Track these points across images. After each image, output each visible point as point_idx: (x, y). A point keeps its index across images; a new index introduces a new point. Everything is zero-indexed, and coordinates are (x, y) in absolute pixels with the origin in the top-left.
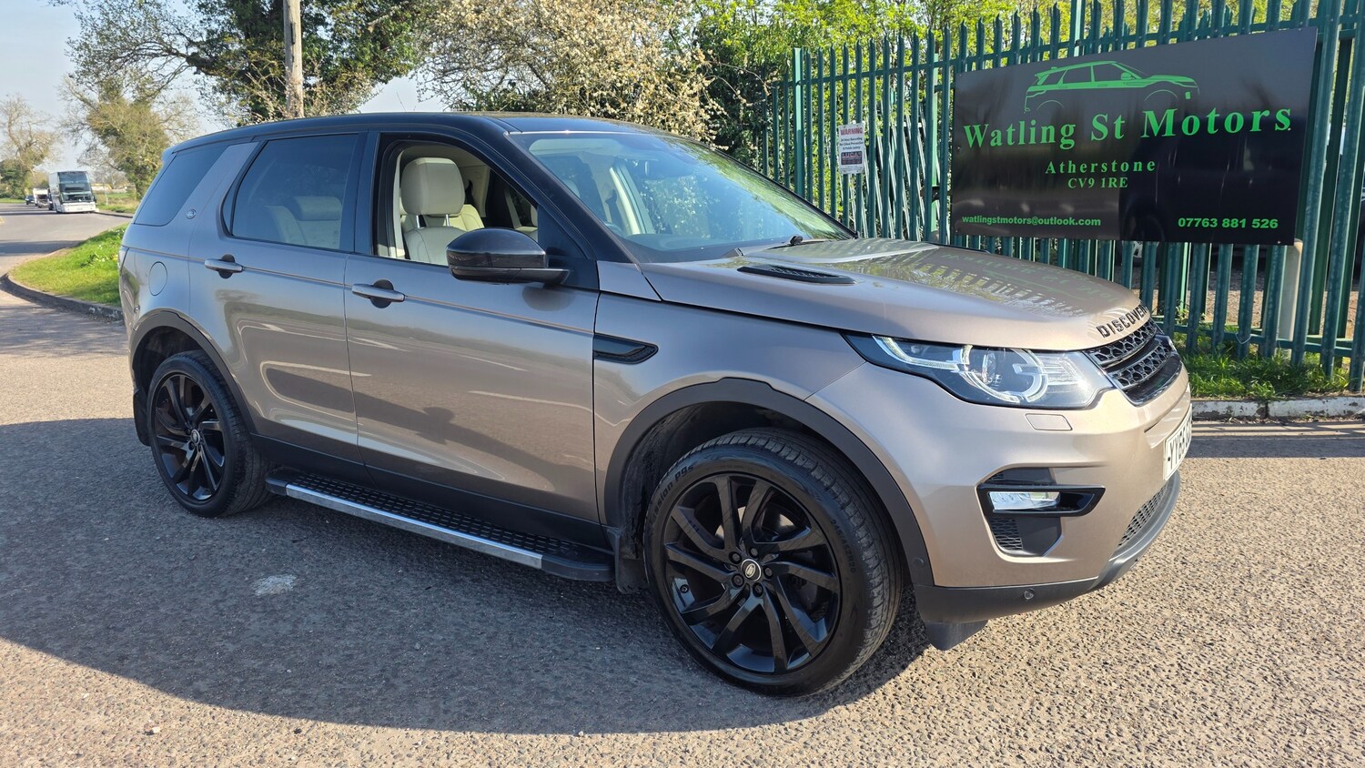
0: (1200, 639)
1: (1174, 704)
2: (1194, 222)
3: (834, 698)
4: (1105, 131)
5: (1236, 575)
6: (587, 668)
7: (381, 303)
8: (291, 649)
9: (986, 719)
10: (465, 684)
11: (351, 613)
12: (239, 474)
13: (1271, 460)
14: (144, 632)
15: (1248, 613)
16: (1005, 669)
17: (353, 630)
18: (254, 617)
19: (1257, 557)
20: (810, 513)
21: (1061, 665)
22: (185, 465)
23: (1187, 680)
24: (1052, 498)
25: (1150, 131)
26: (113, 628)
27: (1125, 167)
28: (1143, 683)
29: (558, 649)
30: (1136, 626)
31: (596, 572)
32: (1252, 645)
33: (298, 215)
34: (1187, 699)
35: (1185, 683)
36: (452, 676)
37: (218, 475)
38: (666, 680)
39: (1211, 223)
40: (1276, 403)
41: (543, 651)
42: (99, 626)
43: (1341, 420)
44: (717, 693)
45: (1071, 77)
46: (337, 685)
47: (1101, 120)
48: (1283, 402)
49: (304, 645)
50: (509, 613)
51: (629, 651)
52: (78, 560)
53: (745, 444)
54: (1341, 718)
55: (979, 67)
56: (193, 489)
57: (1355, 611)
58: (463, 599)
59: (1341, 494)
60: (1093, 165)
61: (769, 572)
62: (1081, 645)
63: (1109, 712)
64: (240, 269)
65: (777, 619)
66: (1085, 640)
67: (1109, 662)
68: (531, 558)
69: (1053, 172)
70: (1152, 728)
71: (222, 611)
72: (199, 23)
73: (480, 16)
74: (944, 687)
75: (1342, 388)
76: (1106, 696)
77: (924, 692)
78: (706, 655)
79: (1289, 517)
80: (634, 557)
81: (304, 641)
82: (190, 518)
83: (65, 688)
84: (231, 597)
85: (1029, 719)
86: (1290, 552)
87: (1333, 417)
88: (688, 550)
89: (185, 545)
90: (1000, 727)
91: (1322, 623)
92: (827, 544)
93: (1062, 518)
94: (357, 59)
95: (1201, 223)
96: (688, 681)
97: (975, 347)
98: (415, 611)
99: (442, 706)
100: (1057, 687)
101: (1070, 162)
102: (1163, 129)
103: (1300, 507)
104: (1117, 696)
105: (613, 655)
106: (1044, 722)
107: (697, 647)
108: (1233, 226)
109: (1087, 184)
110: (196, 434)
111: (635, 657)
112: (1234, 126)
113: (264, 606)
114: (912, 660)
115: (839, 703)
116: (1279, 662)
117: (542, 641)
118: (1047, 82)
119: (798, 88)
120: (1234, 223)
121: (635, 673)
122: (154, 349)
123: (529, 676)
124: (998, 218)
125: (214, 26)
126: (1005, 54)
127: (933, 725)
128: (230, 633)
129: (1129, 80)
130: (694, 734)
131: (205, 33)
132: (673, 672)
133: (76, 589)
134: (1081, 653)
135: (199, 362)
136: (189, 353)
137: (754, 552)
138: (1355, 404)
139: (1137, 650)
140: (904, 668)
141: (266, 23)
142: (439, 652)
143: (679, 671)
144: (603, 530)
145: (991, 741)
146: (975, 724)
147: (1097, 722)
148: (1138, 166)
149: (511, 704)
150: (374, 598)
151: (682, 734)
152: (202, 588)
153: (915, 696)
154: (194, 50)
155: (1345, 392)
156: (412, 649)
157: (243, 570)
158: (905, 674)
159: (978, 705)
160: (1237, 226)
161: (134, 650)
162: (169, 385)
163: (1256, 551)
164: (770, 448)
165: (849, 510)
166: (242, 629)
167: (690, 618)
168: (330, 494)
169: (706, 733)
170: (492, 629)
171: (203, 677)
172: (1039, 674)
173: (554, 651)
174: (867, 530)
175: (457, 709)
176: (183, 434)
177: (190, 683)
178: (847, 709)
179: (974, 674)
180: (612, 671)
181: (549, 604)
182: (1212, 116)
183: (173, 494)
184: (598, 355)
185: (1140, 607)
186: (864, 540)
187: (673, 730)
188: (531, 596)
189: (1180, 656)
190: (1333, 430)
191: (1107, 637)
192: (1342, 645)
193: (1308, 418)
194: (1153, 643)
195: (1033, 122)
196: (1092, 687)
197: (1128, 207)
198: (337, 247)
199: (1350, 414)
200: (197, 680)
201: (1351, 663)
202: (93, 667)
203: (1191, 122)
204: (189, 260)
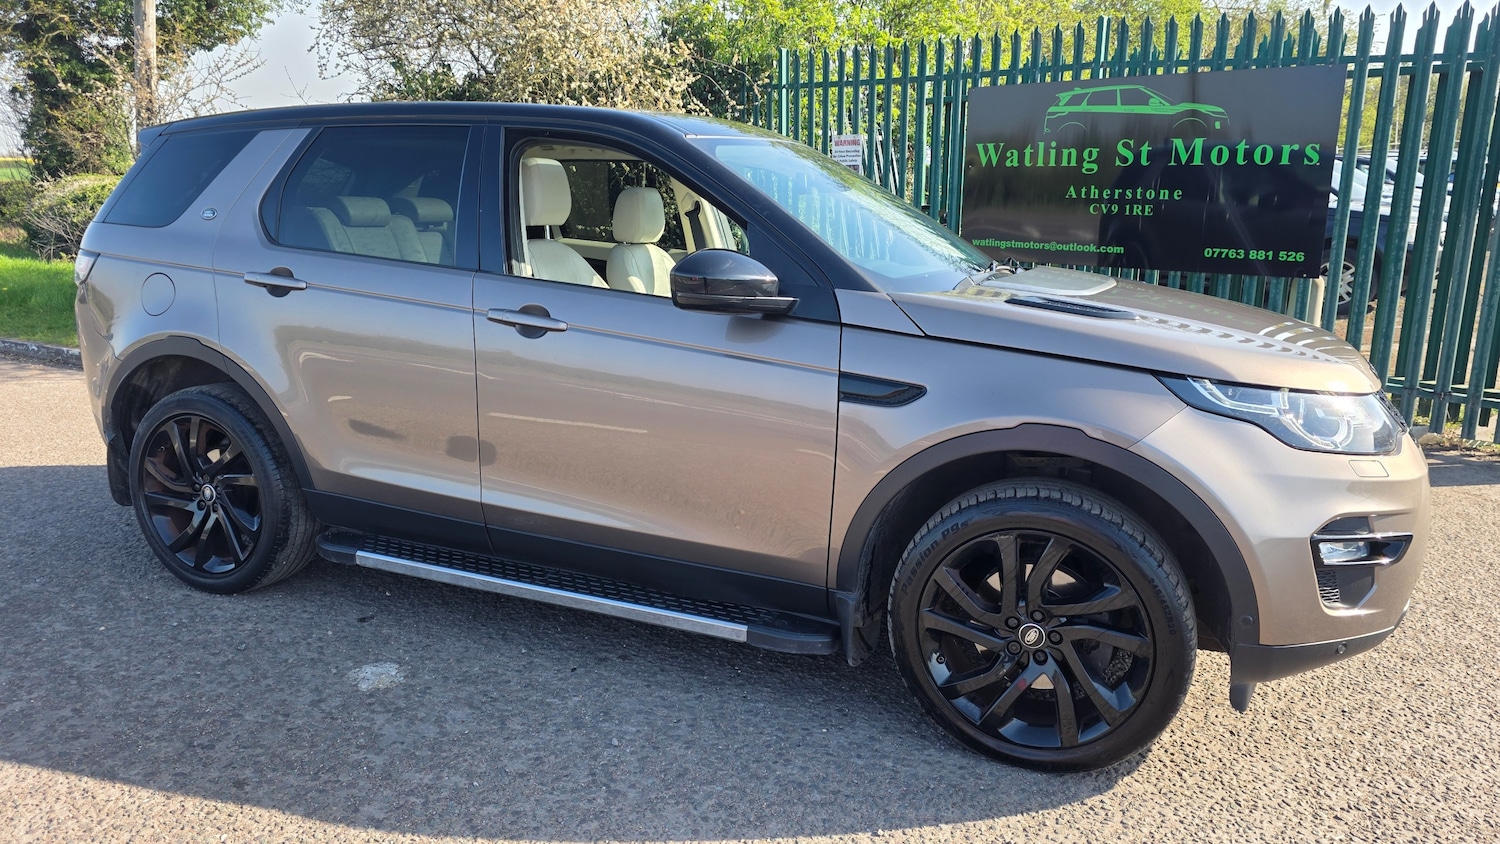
4: (1130, 156)
6: (829, 754)
7: (529, 332)
8: (457, 756)
9: (1278, 781)
10: (701, 784)
11: (500, 706)
12: (281, 539)
14: (245, 748)
17: (519, 727)
18: (379, 719)
20: (1121, 572)
21: (1305, 717)
22: (190, 531)
23: (1427, 724)
25: (1178, 158)
26: (197, 745)
27: (1151, 194)
29: (780, 734)
31: (818, 644)
33: (345, 220)
37: (247, 540)
38: (925, 761)
39: (1238, 254)
42: (177, 745)
45: (1095, 100)
46: (549, 796)
47: (1126, 146)
50: (692, 695)
51: (862, 732)
52: (80, 658)
53: (1037, 498)
55: (975, 84)
56: (203, 559)
58: (626, 681)
60: (1117, 191)
61: (1056, 637)
64: (303, 286)
65: (1069, 691)
67: (1346, 709)
68: (735, 631)
69: (1074, 196)
71: (330, 713)
74: (1214, 749)
76: (1368, 746)
77: (1199, 756)
78: (971, 732)
81: (466, 745)
82: (198, 596)
83: (186, 829)
84: (330, 696)
85: (1318, 777)
88: (947, 615)
90: (1297, 788)
92: (1141, 607)
93: (1377, 569)
95: (1227, 254)
96: (953, 763)
97: (1291, 390)
98: (577, 699)
99: (695, 813)
100: (1318, 740)
101: (1093, 187)
102: (1191, 158)
105: (847, 737)
106: (1333, 778)
107: (957, 723)
108: (1259, 258)
109: (1110, 210)
110: (208, 491)
111: (873, 739)
112: (1263, 158)
113: (382, 704)
116: (1490, 699)
117: (756, 726)
118: (1068, 104)
119: (784, 91)
120: (1261, 255)
121: (886, 757)
123: (770, 769)
124: (1013, 242)
126: (1003, 73)
127: (1234, 793)
128: (362, 741)
129: (1158, 106)
132: (926, 752)
133: (105, 697)
135: (223, 400)
137: (1037, 616)
142: (643, 747)
143: (932, 751)
144: (831, 596)
145: (1299, 804)
147: (1380, 775)
149: (773, 804)
150: (515, 686)
152: (282, 686)
153: (1192, 761)
156: (610, 745)
157: (320, 660)
159: (1259, 766)
160: (1264, 257)
161: (248, 772)
162: (172, 430)
164: (1069, 501)
165: (1166, 567)
166: (373, 735)
167: (949, 690)
168: (425, 561)
170: (687, 715)
171: (368, 801)
172: (1292, 728)
173: (777, 736)
175: (716, 815)
176: (188, 490)
177: (357, 810)
179: (1231, 732)
180: (859, 757)
181: (730, 680)
182: (1242, 147)
183: (168, 566)
184: (844, 396)
186: (1183, 600)
187: (975, 819)
195: (1054, 144)
197: (1110, 234)
200: (363, 805)
203: (1220, 152)
204: (215, 272)
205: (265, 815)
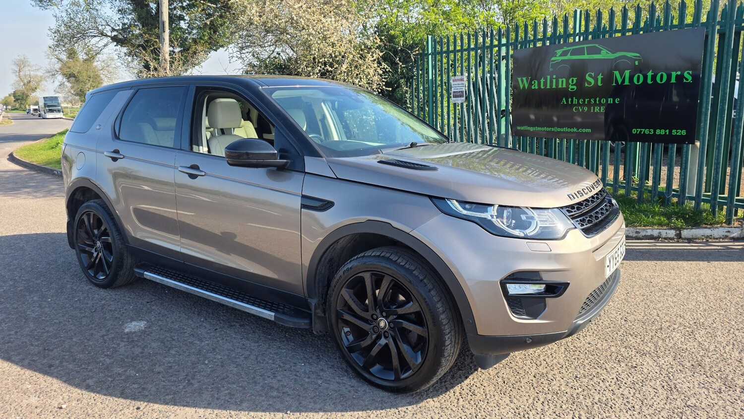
0: (630, 364)
1: (612, 401)
2: (641, 131)
3: (427, 394)
4: (593, 81)
5: (654, 328)
6: (296, 375)
7: (193, 176)
8: (140, 362)
9: (508, 408)
10: (230, 383)
11: (174, 343)
12: (120, 266)
13: (680, 263)
14: (64, 352)
15: (658, 349)
16: (521, 379)
17: (173, 352)
18: (122, 344)
19: (667, 318)
20: (413, 295)
21: (552, 378)
22: (93, 260)
23: (620, 387)
24: (542, 287)
25: (617, 81)
26: (47, 349)
27: (603, 101)
28: (596, 388)
29: (282, 365)
30: (596, 356)
31: (303, 323)
32: (658, 368)
33: (155, 128)
34: (619, 398)
35: (619, 389)
36: (223, 379)
37: (109, 265)
38: (338, 383)
39: (650, 131)
40: (685, 230)
41: (273, 366)
42: (40, 348)
43: (721, 240)
44: (364, 391)
45: (574, 53)
46: (162, 383)
47: (590, 76)
48: (689, 230)
49: (147, 360)
50: (257, 344)
51: (320, 367)
52: (33, 311)
54: (703, 410)
56: (96, 273)
57: (717, 349)
58: (234, 336)
59: (717, 282)
60: (586, 100)
61: (392, 325)
62: (564, 366)
63: (575, 405)
64: (122, 157)
65: (396, 351)
66: (567, 364)
67: (578, 376)
68: (269, 315)
69: (565, 103)
70: (598, 414)
71: (106, 340)
72: (118, 19)
73: (261, 19)
74: (487, 389)
75: (722, 223)
76: (575, 396)
77: (476, 392)
78: (359, 370)
79: (687, 295)
80: (323, 315)
81: (147, 358)
83: (19, 382)
84: (111, 333)
85: (531, 408)
86: (685, 315)
87: (717, 239)
88: (351, 313)
89: (90, 303)
90: (515, 412)
91: (698, 356)
92: (421, 311)
93: (546, 299)
94: (201, 38)
95: (644, 131)
96: (349, 383)
97: (500, 206)
98: (207, 342)
99: (216, 396)
100: (549, 390)
101: (574, 98)
102: (623, 81)
103: (693, 290)
104: (581, 396)
105: (310, 368)
106: (539, 410)
107: (354, 365)
108: (661, 133)
109: (583, 110)
110: (99, 244)
111: (322, 370)
112: (661, 79)
113: (128, 338)
114: (472, 373)
115: (429, 397)
116: (672, 377)
117: (274, 360)
118: (561, 55)
119: (430, 56)
120: (663, 132)
121: (321, 379)
122: (78, 198)
123: (264, 379)
124: (536, 128)
125: (126, 21)
126: (539, 40)
127: (479, 411)
128: (108, 353)
129: (605, 55)
130: (349, 413)
131: (121, 25)
132: (342, 378)
133: (30, 328)
134: (564, 371)
135: (101, 206)
136: (96, 200)
137: (384, 314)
138: (729, 232)
139: (595, 370)
140: (466, 378)
141: (153, 19)
142: (218, 365)
143: (345, 378)
144: (306, 301)
146: (501, 410)
147: (568, 410)
148: (610, 101)
149: (253, 395)
150: (186, 335)
151: (343, 413)
152: (96, 328)
153: (471, 394)
154: (115, 33)
155: (724, 225)
156: (204, 363)
157: (119, 318)
158: (467, 382)
159: (504, 399)
161: (57, 362)
162: (85, 218)
163: (666, 315)
164: (392, 258)
165: (433, 293)
166: (115, 351)
167: (351, 349)
168: (167, 277)
169: (356, 413)
170: (248, 353)
171: (92, 377)
173: (279, 365)
174: (443, 303)
175: (224, 398)
176: (91, 243)
177: (85, 381)
178: (433, 401)
179: (504, 382)
180: (309, 378)
182: (650, 74)
183: (86, 276)
184: (303, 206)
185: (599, 346)
186: (441, 309)
187: (338, 411)
188: (270, 334)
189: (618, 373)
190: (716, 246)
191: (579, 362)
192: (707, 368)
193: (703, 239)
194: (604, 366)
195: (554, 76)
196: (568, 390)
198: (172, 146)
199: (726, 237)
200: (88, 379)
201: (711, 379)
202: (35, 371)
203: (639, 77)
204: (97, 152)
205: (49, 379)
